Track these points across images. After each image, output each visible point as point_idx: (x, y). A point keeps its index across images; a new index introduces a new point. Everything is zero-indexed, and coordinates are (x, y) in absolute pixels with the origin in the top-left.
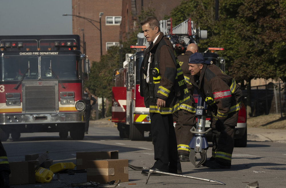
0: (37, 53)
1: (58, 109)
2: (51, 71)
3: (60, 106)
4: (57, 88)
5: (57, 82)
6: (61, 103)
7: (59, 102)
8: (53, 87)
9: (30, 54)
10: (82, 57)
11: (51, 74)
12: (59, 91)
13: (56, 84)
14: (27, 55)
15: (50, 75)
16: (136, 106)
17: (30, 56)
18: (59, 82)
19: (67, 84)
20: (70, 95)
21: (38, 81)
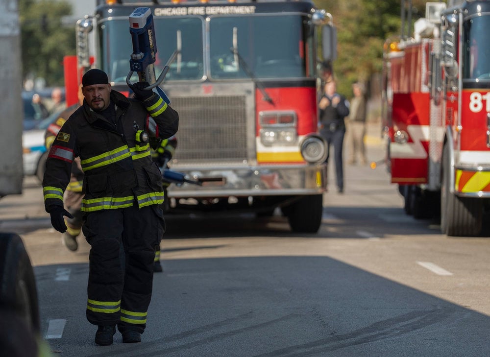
0: (199, 11)
1: (255, 157)
2: (236, 57)
3: (261, 148)
4: (250, 102)
5: (251, 86)
6: (262, 142)
7: (258, 139)
8: (239, 100)
9: (181, 12)
10: (317, 20)
11: (235, 63)
12: (256, 109)
13: (249, 92)
14: (174, 15)
15: (233, 67)
16: (463, 148)
17: (181, 18)
18: (256, 86)
19: (277, 91)
20: (285, 120)
21: (203, 85)
